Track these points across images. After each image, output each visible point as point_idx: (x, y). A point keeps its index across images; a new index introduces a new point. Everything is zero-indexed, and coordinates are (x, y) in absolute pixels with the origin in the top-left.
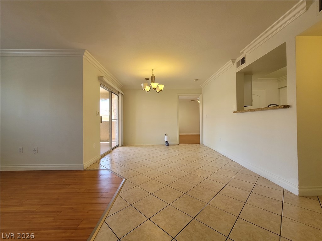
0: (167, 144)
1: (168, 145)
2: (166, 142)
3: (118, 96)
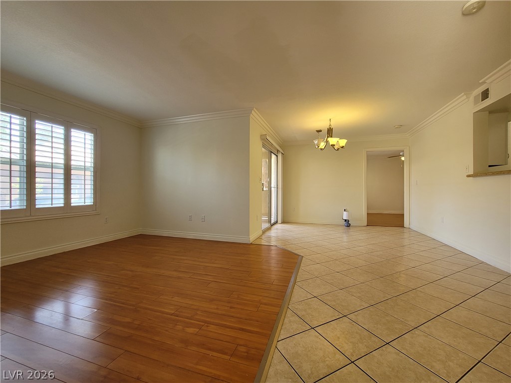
0: (348, 223)
1: (348, 225)
2: (346, 220)
3: (277, 156)
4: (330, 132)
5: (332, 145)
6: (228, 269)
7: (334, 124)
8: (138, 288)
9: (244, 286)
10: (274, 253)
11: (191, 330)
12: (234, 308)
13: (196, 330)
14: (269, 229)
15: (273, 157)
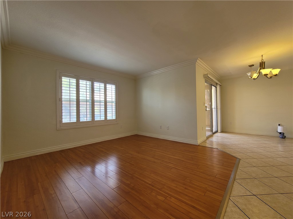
0: (283, 136)
2: (281, 133)
3: (216, 87)
4: (262, 65)
5: (265, 75)
6: (183, 161)
7: (265, 59)
8: (134, 165)
9: (194, 175)
10: (215, 154)
11: (160, 198)
12: (187, 189)
13: (163, 198)
14: (211, 136)
15: (213, 88)
